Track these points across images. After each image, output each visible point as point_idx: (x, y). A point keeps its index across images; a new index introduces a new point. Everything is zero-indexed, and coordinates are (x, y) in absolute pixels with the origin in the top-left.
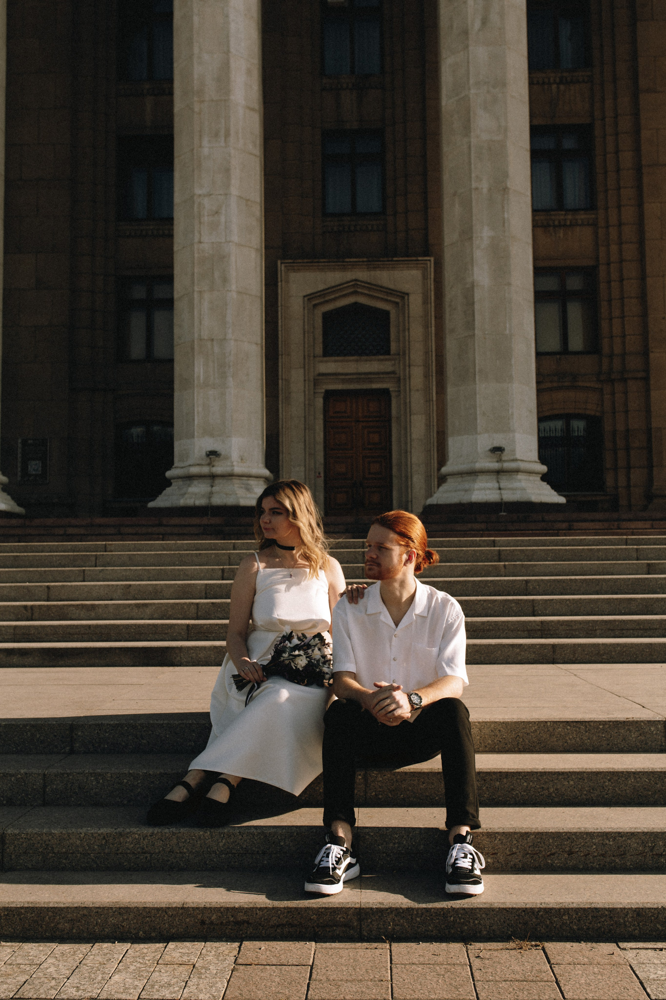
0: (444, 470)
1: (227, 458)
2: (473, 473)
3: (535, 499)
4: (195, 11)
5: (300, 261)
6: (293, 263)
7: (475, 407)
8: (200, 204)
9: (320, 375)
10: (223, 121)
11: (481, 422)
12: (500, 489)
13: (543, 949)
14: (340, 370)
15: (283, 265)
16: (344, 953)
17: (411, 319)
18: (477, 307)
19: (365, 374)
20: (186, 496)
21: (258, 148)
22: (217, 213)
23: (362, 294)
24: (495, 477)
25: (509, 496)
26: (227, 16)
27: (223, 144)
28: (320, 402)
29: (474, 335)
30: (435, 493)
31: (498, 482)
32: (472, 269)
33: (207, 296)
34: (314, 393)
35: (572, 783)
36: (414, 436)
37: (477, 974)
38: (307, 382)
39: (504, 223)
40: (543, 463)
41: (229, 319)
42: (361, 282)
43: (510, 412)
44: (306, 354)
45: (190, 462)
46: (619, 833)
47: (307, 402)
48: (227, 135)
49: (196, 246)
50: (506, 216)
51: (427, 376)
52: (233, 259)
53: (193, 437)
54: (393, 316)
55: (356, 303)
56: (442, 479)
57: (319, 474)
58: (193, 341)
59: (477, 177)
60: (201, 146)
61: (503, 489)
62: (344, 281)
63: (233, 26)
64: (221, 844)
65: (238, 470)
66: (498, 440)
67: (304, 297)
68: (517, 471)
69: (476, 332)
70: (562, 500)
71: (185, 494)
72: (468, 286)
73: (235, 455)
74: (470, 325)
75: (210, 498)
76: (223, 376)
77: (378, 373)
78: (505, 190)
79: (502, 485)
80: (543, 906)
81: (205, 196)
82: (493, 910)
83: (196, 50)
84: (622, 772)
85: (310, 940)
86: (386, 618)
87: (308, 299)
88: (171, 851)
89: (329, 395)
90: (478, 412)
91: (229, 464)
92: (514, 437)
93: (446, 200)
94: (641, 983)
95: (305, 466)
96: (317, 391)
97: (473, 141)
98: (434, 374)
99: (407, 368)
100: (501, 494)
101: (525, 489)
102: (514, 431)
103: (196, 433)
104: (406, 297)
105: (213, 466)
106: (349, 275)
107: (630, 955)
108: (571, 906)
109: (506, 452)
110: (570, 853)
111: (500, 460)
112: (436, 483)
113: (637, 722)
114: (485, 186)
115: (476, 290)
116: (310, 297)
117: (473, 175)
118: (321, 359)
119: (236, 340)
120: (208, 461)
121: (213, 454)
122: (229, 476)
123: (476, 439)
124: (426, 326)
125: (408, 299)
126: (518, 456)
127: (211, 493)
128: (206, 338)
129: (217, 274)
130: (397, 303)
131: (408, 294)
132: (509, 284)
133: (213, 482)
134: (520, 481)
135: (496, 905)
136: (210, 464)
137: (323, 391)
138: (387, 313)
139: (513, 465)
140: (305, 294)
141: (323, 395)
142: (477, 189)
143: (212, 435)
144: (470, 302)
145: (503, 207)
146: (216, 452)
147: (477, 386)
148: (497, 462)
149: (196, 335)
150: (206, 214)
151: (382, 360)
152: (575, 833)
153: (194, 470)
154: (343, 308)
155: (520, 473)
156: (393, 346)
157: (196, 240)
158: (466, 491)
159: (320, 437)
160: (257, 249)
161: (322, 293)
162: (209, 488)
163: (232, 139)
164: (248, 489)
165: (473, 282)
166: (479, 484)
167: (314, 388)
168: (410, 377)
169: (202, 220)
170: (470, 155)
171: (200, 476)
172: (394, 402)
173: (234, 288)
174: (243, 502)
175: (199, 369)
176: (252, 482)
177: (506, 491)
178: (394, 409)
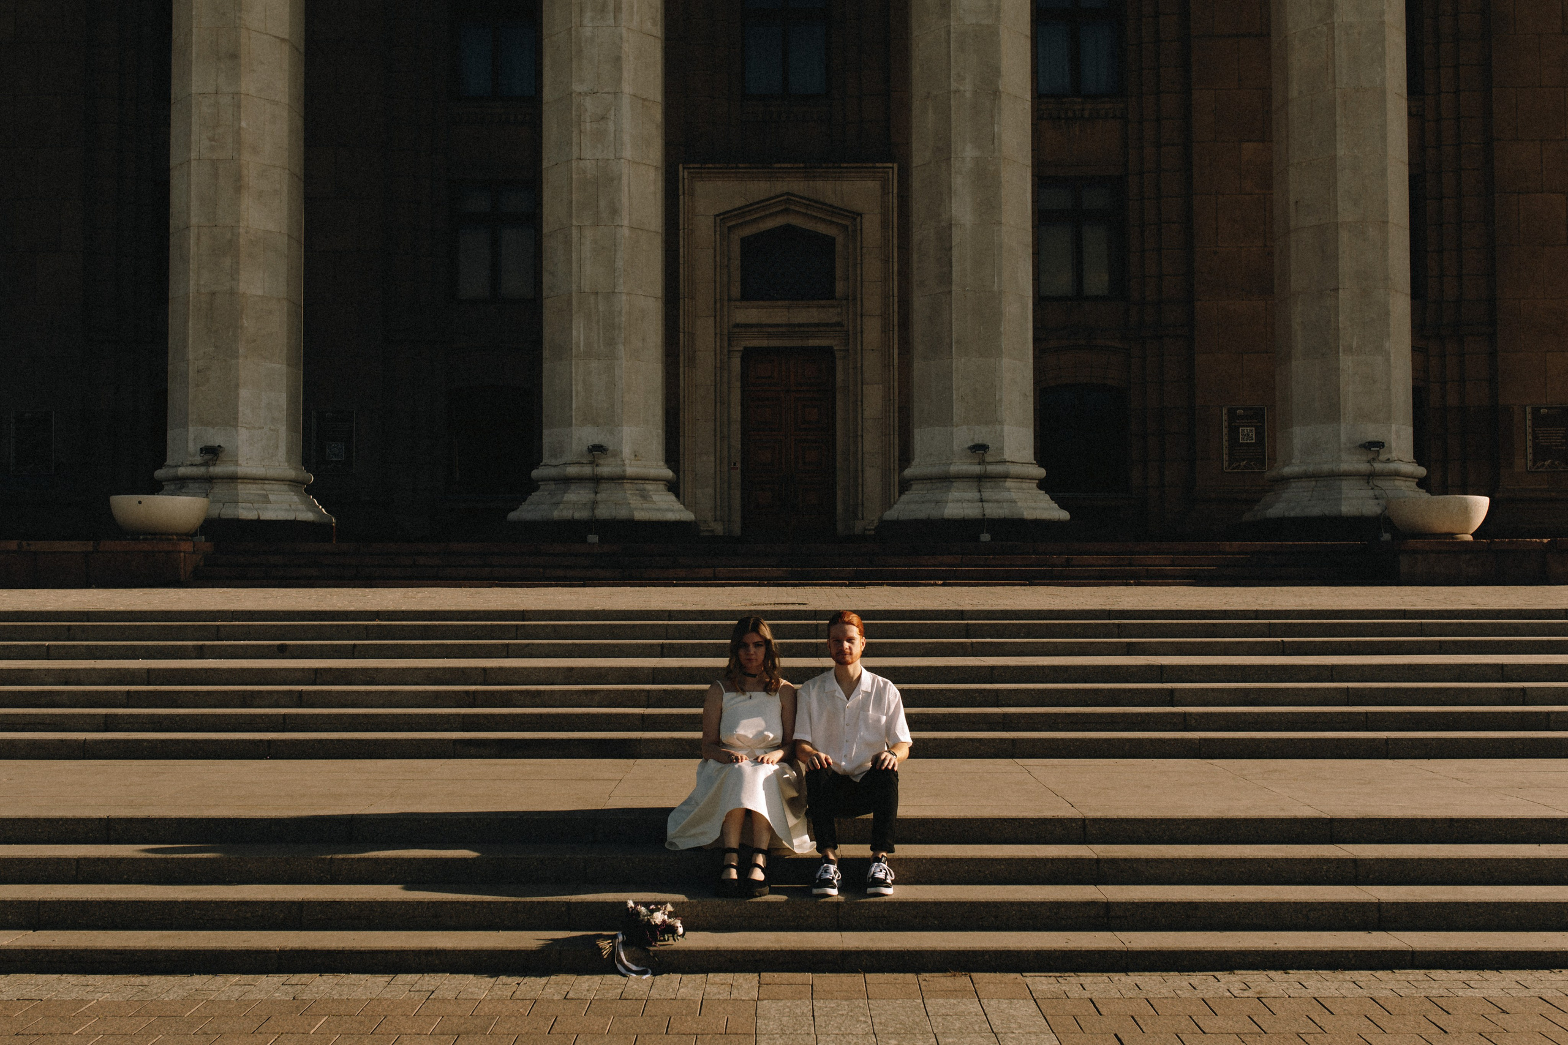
0: (907, 472)
1: (617, 454)
2: (946, 478)
3: (1028, 515)
5: (710, 166)
6: (701, 168)
7: (950, 388)
8: (579, 105)
9: (737, 326)
11: (958, 410)
12: (982, 501)
13: (970, 977)
14: (766, 320)
15: (686, 171)
16: (834, 979)
17: (864, 250)
18: (955, 253)
19: (800, 325)
20: (561, 506)
21: (659, 28)
22: (603, 118)
23: (798, 213)
24: (976, 484)
25: (993, 511)
27: (611, 22)
28: (736, 363)
29: (950, 292)
30: (895, 503)
31: (980, 491)
32: (950, 202)
33: (588, 233)
34: (729, 352)
35: (1003, 867)
36: (868, 414)
37: (923, 988)
38: (719, 337)
39: (993, 140)
40: (1040, 466)
41: (620, 264)
42: (797, 196)
43: (997, 398)
44: (718, 297)
45: (567, 458)
46: (1033, 902)
47: (718, 365)
48: (617, 12)
49: (574, 164)
50: (996, 129)
51: (886, 330)
52: (625, 178)
53: (570, 425)
54: (839, 247)
55: (789, 225)
56: (905, 486)
57: (735, 464)
58: (571, 295)
59: (958, 75)
60: (581, 25)
61: (987, 501)
62: (772, 195)
64: (735, 910)
65: (630, 471)
66: (981, 435)
67: (718, 215)
68: (1006, 477)
69: (954, 288)
70: (1064, 515)
71: (561, 503)
72: (943, 224)
73: (627, 451)
74: (946, 278)
75: (593, 509)
76: (611, 343)
77: (818, 325)
78: (996, 93)
79: (986, 495)
80: (972, 949)
81: (586, 94)
82: (937, 951)
84: (1042, 859)
85: (808, 972)
86: (840, 693)
87: (721, 220)
88: (697, 915)
89: (748, 355)
90: (954, 397)
91: (619, 463)
92: (1002, 430)
93: (916, 104)
94: (1031, 992)
95: (715, 455)
96: (731, 349)
97: (955, 26)
98: (896, 328)
99: (859, 318)
100: (982, 509)
101: (1015, 502)
102: (1001, 423)
103: (574, 421)
104: (859, 219)
105: (597, 466)
106: (780, 186)
107: (1029, 980)
108: (991, 949)
109: (990, 452)
110: (996, 917)
111: (983, 462)
112: (896, 491)
113: (1061, 819)
114: (968, 87)
115: (953, 229)
116: (723, 217)
117: (953, 72)
118: (738, 303)
119: (629, 294)
120: (590, 458)
121: (597, 450)
122: (619, 479)
123: (952, 434)
124: (886, 261)
125: (861, 222)
126: (1007, 456)
127: (595, 503)
128: (587, 290)
129: (602, 203)
130: (846, 227)
131: (861, 215)
132: (1000, 223)
133: (597, 487)
134: (1008, 490)
135: (938, 949)
136: (593, 463)
137: (742, 349)
138: (832, 241)
139: (999, 469)
140: (716, 212)
141: (739, 354)
142: (957, 91)
143: (596, 424)
145: (992, 117)
146: (602, 446)
147: (954, 361)
148: (979, 464)
149: (574, 287)
150: (588, 120)
151: (824, 307)
152: (1000, 903)
153: (572, 470)
154: (771, 232)
155: (1008, 480)
156: (840, 287)
157: (575, 155)
158: (937, 502)
159: (736, 413)
160: (656, 168)
161: (741, 211)
162: (592, 496)
163: (624, 15)
164: (644, 496)
165: (950, 219)
166: (954, 494)
167: (729, 345)
168: (862, 332)
169: (583, 128)
170: (949, 43)
171: (580, 479)
172: (839, 365)
173: (626, 222)
174: (639, 515)
175: (579, 333)
176: (649, 487)
177: (991, 505)
178: (839, 376)
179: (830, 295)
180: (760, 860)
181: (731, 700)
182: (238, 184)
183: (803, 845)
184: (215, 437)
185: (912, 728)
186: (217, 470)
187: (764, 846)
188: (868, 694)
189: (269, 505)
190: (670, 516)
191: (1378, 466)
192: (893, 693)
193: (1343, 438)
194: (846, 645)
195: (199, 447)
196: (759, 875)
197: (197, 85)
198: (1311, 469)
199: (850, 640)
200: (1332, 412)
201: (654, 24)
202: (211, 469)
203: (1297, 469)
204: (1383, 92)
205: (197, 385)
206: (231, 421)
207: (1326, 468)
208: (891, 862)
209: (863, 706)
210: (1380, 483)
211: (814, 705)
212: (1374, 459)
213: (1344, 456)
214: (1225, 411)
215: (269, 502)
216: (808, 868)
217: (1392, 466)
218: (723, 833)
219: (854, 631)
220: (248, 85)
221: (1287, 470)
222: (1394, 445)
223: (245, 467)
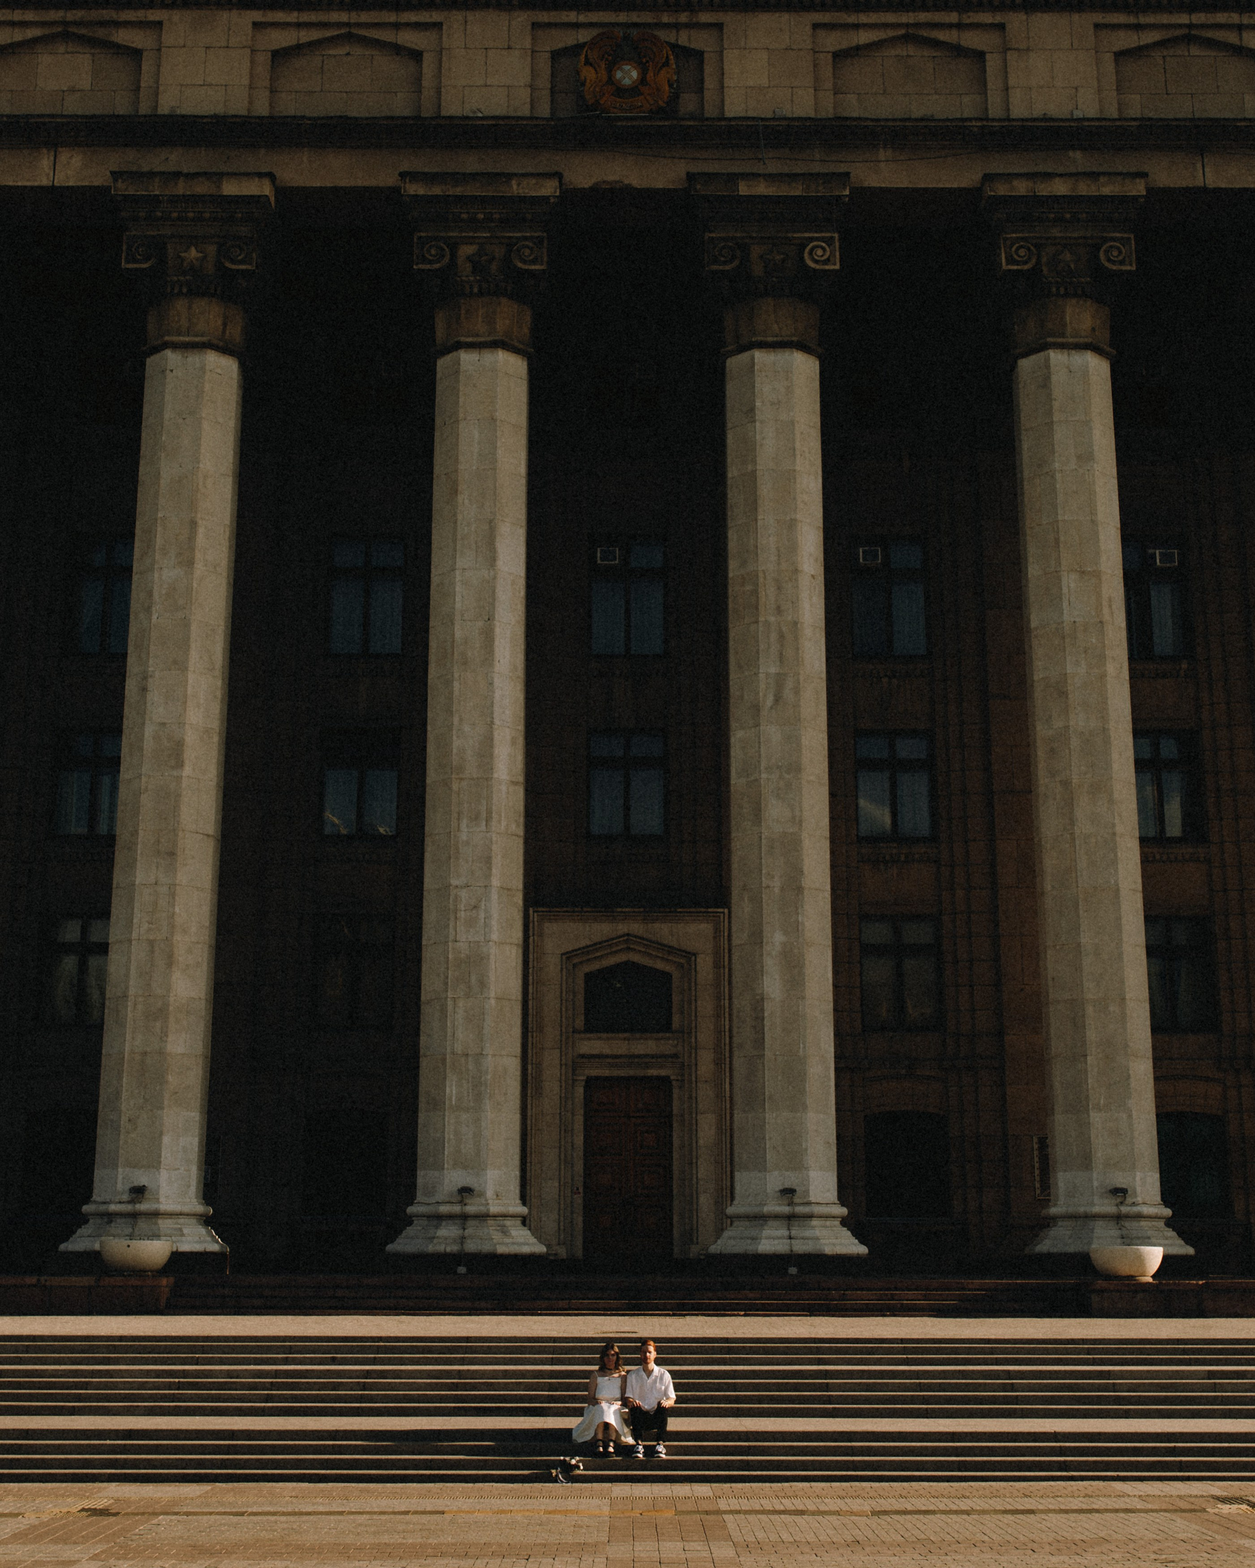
0: (730, 1210)
1: (482, 1194)
2: (761, 1217)
3: (828, 1250)
4: (456, 675)
6: (549, 912)
7: (764, 1138)
8: (456, 896)
9: (583, 1056)
10: (484, 802)
11: (770, 1156)
12: (790, 1238)
14: (607, 1051)
17: (699, 986)
19: (639, 1056)
20: (435, 1241)
21: (521, 829)
22: (475, 907)
23: (637, 951)
24: (786, 1223)
25: (800, 1247)
26: (491, 684)
27: (483, 828)
28: (580, 1091)
29: (763, 1056)
31: (789, 1229)
32: (763, 979)
33: (461, 1003)
34: (573, 1080)
36: (701, 1142)
38: (564, 1067)
39: (798, 927)
40: (843, 1205)
41: (487, 1030)
42: (636, 937)
43: (804, 1146)
44: (564, 1029)
45: (439, 1198)
47: (563, 1094)
48: (488, 820)
49: (451, 945)
50: (800, 919)
51: (719, 1063)
52: (492, 958)
53: (443, 1169)
54: (675, 983)
55: (626, 963)
56: (727, 1222)
57: (578, 1189)
58: (445, 1055)
59: (768, 873)
60: (459, 830)
61: (795, 1238)
62: (614, 935)
63: (497, 694)
65: (494, 1209)
66: (791, 1180)
67: (562, 954)
68: (811, 1216)
70: (863, 1250)
71: (434, 1238)
72: (758, 997)
73: (490, 1193)
74: (760, 1042)
75: (462, 1243)
76: (479, 1098)
77: (656, 1056)
78: (800, 890)
79: (793, 1233)
81: (461, 887)
83: (456, 720)
86: (645, 1376)
87: (567, 958)
89: (591, 1083)
90: (767, 1146)
91: (484, 1202)
92: (807, 1176)
95: (559, 1179)
96: (575, 1077)
97: (765, 833)
99: (693, 1051)
100: (791, 1245)
101: (818, 1239)
102: (807, 1169)
103: (446, 1166)
104: (693, 958)
105: (465, 1205)
106: (622, 928)
109: (798, 1194)
111: (791, 1204)
114: (776, 884)
115: (766, 1003)
116: (568, 956)
117: (764, 871)
118: (583, 1035)
119: (494, 1055)
120: (459, 1198)
121: (466, 1191)
122: (483, 1217)
123: (766, 1177)
125: (695, 960)
126: (812, 1199)
127: (463, 1238)
128: (459, 1052)
129: (473, 978)
130: (681, 966)
131: (695, 955)
132: (804, 998)
133: (464, 1224)
134: (813, 1227)
136: (462, 1202)
137: (584, 1078)
138: (668, 976)
139: (806, 1209)
140: (563, 951)
141: (583, 1083)
142: (767, 887)
143: (465, 1167)
144: (759, 1019)
145: (797, 909)
146: (469, 1188)
147: (767, 1115)
148: (788, 1205)
149: (448, 1050)
150: (463, 908)
151: (661, 1039)
153: (444, 1209)
154: (612, 968)
155: (814, 1219)
156: (676, 1021)
157: (451, 937)
158: (753, 1239)
159: (579, 1140)
160: (517, 943)
161: (585, 951)
162: (461, 1231)
163: (494, 823)
164: (505, 1232)
165: (762, 994)
166: (766, 1232)
167: (574, 1074)
168: (696, 1065)
169: (458, 915)
170: (761, 847)
171: (451, 1217)
172: (676, 1092)
173: (492, 995)
174: (501, 1250)
175: (452, 1090)
176: (508, 1223)
177: (798, 1241)
178: (676, 1104)
179: (667, 1027)
180: (612, 1444)
181: (601, 1380)
182: (170, 962)
183: (630, 1440)
184: (141, 1178)
185: (676, 1390)
186: (143, 1207)
187: (613, 1438)
188: (656, 1377)
189: (184, 1239)
190: (526, 1250)
191: (1124, 1209)
192: (668, 1376)
193: (1095, 1184)
194: (648, 1354)
195: (127, 1187)
196: (611, 1450)
197: (140, 877)
198: (1071, 1210)
199: (650, 1352)
200: (1086, 1162)
201: (518, 826)
202: (138, 1206)
203: (1060, 1209)
204: (1117, 891)
205: (128, 1133)
206: (154, 1164)
207: (1082, 1210)
208: (664, 1446)
209: (655, 1381)
210: (1127, 1224)
211: (634, 1381)
212: (1121, 1203)
213: (1096, 1200)
214: (1035, 1140)
215: (183, 1235)
216: (631, 1449)
217: (1135, 1209)
218: (596, 1434)
219: (651, 1349)
220: (182, 877)
221: (1053, 1211)
222: (1139, 1189)
223: (166, 1205)
